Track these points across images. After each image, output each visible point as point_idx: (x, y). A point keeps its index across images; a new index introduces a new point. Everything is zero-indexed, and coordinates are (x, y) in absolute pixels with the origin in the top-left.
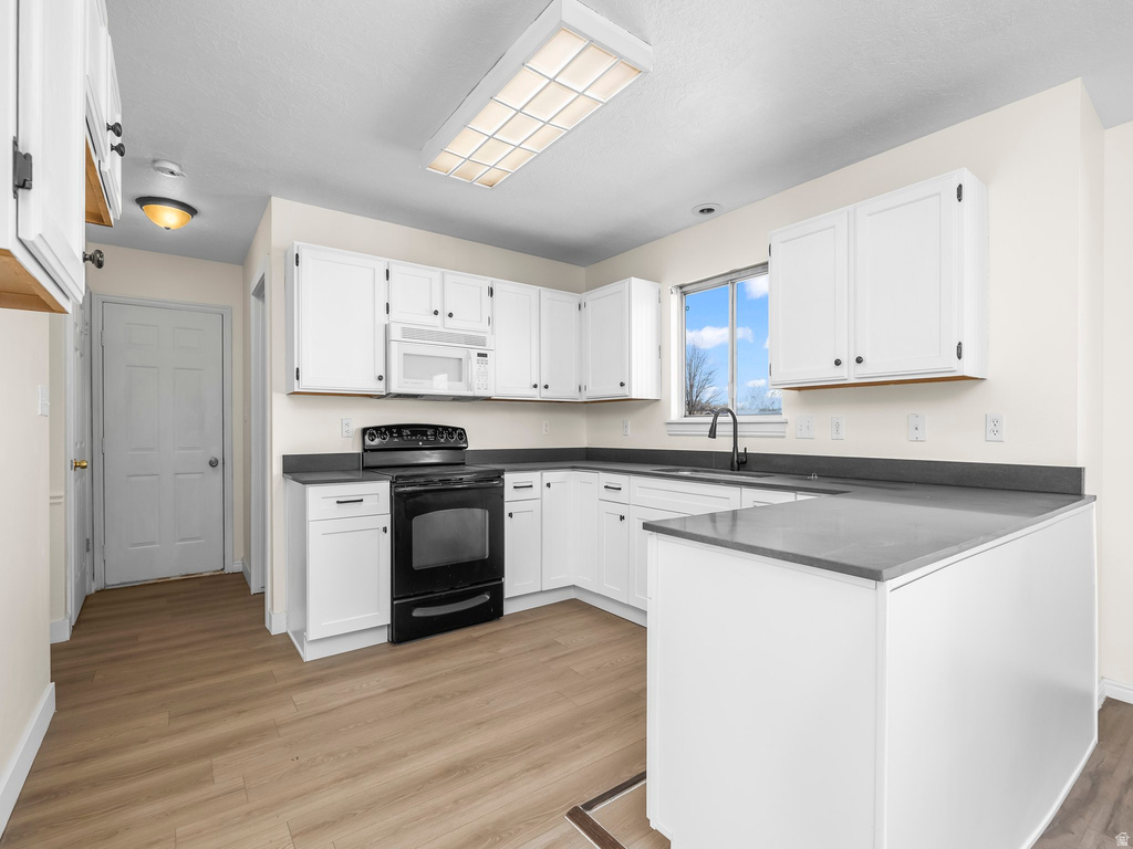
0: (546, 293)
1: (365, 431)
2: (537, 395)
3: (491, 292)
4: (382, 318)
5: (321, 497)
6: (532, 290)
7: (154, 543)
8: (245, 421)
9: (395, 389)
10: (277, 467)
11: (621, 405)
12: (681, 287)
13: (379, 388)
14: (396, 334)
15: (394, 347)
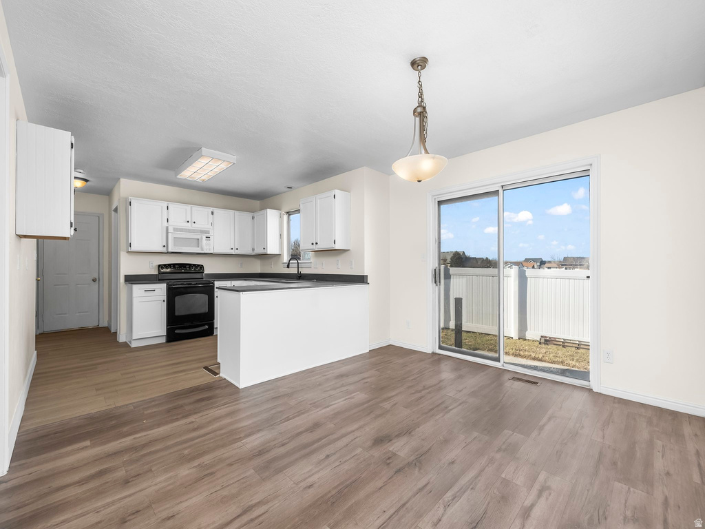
0: (237, 213)
1: (159, 266)
2: (233, 252)
3: (213, 213)
4: (165, 224)
5: (138, 289)
6: (232, 212)
7: (66, 314)
8: (109, 262)
9: (170, 250)
10: (122, 279)
11: (263, 257)
12: (288, 213)
13: (164, 250)
14: (171, 230)
15: (170, 235)
